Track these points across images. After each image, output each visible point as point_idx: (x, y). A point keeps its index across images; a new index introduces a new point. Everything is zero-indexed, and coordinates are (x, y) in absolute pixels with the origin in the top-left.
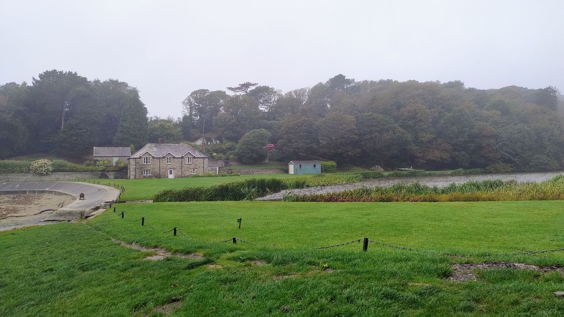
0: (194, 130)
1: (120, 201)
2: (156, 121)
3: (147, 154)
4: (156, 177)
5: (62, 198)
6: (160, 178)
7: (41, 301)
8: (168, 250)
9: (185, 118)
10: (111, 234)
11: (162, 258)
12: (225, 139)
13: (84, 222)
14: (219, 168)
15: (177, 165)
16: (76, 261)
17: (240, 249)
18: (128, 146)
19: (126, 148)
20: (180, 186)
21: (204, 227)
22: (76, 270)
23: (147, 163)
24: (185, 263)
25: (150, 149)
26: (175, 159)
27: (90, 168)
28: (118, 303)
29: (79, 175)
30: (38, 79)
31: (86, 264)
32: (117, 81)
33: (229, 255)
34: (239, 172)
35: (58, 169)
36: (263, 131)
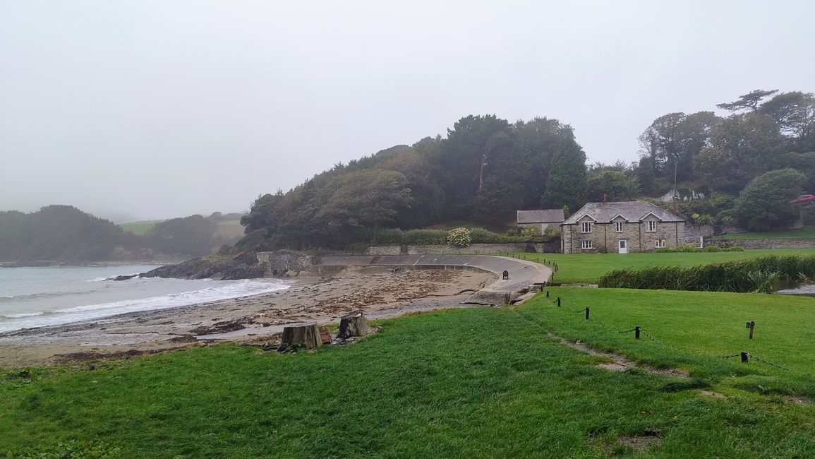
0: (659, 179)
1: (553, 283)
2: (599, 170)
3: (587, 218)
4: (601, 251)
5: (483, 276)
6: (606, 253)
7: (473, 399)
8: (630, 358)
9: (644, 161)
10: (546, 327)
11: (623, 369)
12: (714, 190)
13: (511, 308)
14: (704, 238)
15: (632, 234)
16: (508, 356)
17: (757, 373)
18: (559, 207)
19: (557, 210)
20: (638, 265)
21: (686, 331)
22: (509, 368)
23: (587, 231)
24: (660, 381)
25: (591, 211)
26: (629, 225)
27: (514, 237)
28: (566, 421)
29: (500, 248)
30: (454, 129)
31: (520, 361)
32: (545, 119)
33: (736, 380)
34: (741, 245)
35: (477, 240)
36: (791, 172)
